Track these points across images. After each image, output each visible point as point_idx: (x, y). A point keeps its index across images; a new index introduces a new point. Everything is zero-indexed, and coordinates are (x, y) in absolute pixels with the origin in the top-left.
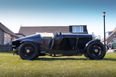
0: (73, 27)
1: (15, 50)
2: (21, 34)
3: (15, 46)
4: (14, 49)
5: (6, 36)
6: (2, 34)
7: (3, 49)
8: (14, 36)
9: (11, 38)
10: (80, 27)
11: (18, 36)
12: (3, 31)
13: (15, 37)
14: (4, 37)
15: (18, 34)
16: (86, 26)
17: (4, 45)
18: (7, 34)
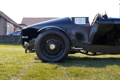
0: (75, 18)
1: (28, 44)
2: (24, 25)
3: (27, 37)
4: (26, 43)
5: (9, 26)
6: (4, 24)
7: (6, 40)
8: (17, 26)
9: (14, 28)
10: (83, 18)
11: (21, 26)
12: (6, 20)
13: (19, 27)
14: (6, 27)
15: (21, 25)
16: (88, 17)
17: (7, 36)
18: (10, 24)
